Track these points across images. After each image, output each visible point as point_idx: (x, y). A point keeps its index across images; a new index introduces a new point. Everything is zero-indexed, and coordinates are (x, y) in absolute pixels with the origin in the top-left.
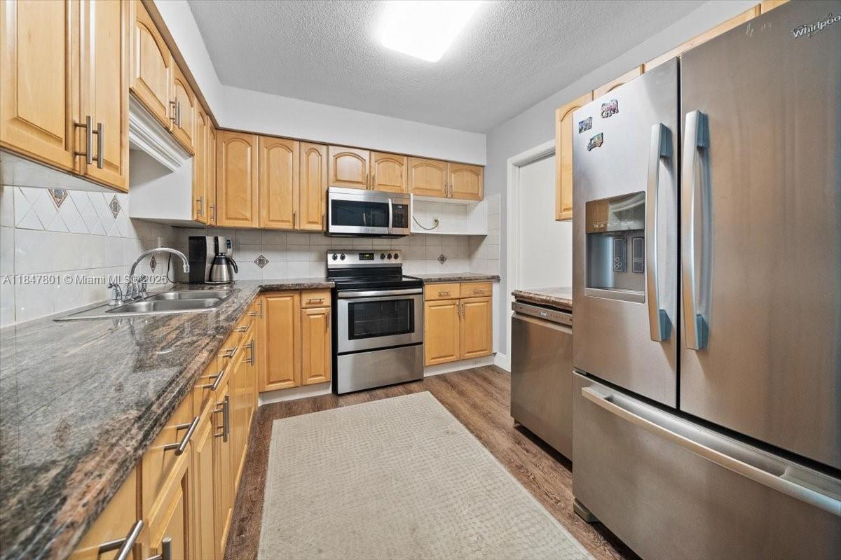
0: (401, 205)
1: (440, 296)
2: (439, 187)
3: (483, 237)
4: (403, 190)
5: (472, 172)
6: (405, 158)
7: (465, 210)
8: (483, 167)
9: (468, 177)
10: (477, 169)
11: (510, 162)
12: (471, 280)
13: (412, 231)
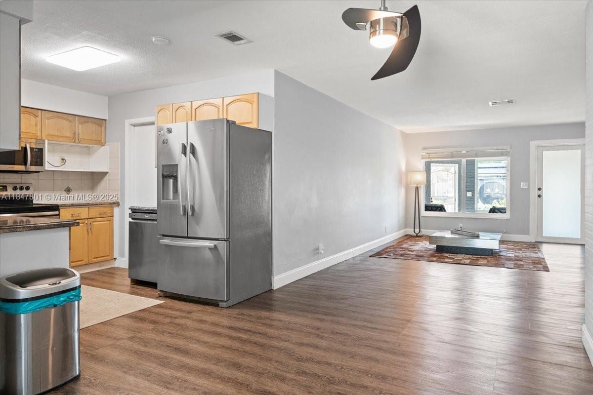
0: (36, 148)
1: (73, 217)
2: (68, 134)
3: (106, 173)
4: (37, 136)
5: (96, 123)
6: (40, 111)
7: (88, 152)
8: (105, 120)
9: (92, 127)
10: (100, 122)
11: (127, 122)
12: (97, 205)
13: (46, 169)
